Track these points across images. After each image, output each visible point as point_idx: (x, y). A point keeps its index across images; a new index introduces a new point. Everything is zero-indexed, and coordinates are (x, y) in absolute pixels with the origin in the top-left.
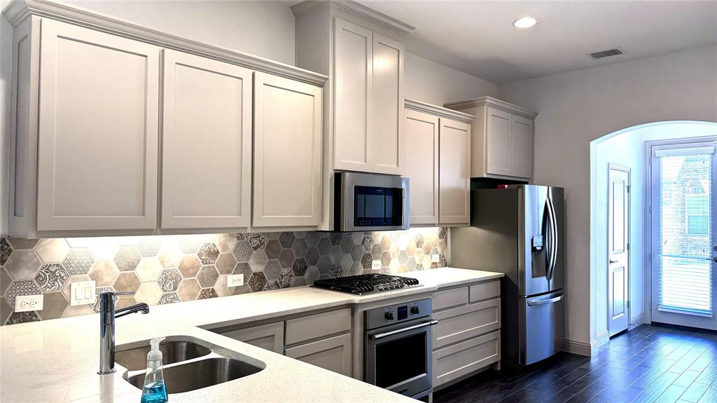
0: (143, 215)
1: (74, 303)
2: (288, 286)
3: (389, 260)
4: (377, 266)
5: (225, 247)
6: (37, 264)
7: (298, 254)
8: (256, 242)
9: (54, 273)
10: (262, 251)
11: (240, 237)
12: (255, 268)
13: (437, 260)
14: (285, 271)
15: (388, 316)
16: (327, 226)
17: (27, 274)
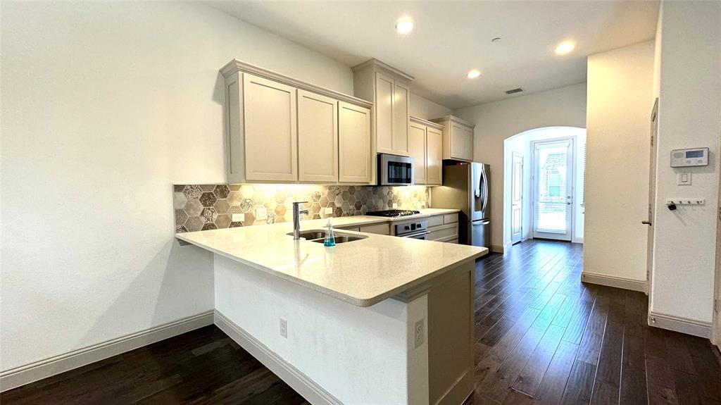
0: (291, 173)
1: (258, 218)
2: (353, 215)
3: (401, 203)
4: (395, 207)
5: (323, 194)
6: (240, 199)
7: (357, 199)
8: (337, 191)
9: (246, 204)
10: (340, 196)
11: (330, 188)
12: (338, 205)
13: (425, 205)
14: (352, 207)
15: (407, 228)
16: (374, 183)
17: (236, 203)
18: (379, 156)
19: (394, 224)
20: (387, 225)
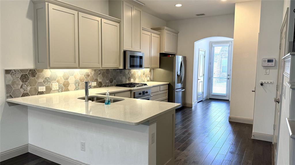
0: (75, 63)
1: (53, 89)
2: (108, 86)
3: (135, 79)
4: (132, 81)
5: (91, 74)
6: (43, 77)
7: (111, 76)
8: (99, 72)
9: (47, 80)
10: (101, 75)
11: (95, 71)
12: (99, 80)
13: (149, 79)
14: (107, 81)
15: (140, 94)
16: (121, 67)
17: (40, 80)
18: (125, 52)
19: (133, 92)
20: (129, 92)
